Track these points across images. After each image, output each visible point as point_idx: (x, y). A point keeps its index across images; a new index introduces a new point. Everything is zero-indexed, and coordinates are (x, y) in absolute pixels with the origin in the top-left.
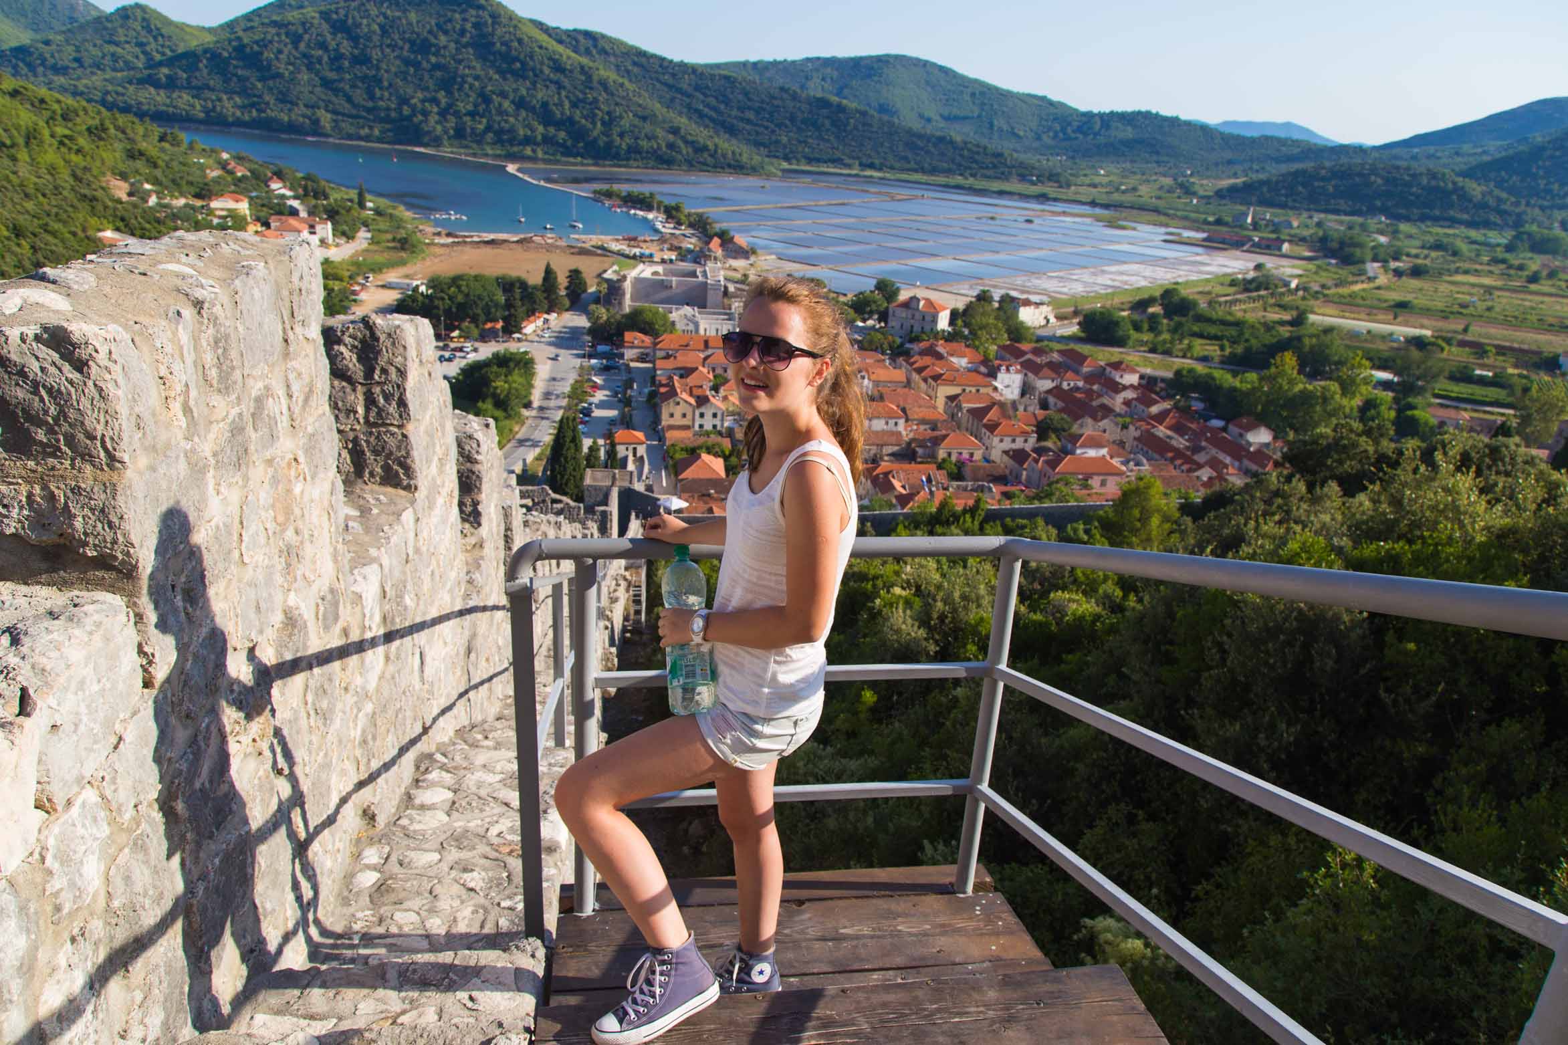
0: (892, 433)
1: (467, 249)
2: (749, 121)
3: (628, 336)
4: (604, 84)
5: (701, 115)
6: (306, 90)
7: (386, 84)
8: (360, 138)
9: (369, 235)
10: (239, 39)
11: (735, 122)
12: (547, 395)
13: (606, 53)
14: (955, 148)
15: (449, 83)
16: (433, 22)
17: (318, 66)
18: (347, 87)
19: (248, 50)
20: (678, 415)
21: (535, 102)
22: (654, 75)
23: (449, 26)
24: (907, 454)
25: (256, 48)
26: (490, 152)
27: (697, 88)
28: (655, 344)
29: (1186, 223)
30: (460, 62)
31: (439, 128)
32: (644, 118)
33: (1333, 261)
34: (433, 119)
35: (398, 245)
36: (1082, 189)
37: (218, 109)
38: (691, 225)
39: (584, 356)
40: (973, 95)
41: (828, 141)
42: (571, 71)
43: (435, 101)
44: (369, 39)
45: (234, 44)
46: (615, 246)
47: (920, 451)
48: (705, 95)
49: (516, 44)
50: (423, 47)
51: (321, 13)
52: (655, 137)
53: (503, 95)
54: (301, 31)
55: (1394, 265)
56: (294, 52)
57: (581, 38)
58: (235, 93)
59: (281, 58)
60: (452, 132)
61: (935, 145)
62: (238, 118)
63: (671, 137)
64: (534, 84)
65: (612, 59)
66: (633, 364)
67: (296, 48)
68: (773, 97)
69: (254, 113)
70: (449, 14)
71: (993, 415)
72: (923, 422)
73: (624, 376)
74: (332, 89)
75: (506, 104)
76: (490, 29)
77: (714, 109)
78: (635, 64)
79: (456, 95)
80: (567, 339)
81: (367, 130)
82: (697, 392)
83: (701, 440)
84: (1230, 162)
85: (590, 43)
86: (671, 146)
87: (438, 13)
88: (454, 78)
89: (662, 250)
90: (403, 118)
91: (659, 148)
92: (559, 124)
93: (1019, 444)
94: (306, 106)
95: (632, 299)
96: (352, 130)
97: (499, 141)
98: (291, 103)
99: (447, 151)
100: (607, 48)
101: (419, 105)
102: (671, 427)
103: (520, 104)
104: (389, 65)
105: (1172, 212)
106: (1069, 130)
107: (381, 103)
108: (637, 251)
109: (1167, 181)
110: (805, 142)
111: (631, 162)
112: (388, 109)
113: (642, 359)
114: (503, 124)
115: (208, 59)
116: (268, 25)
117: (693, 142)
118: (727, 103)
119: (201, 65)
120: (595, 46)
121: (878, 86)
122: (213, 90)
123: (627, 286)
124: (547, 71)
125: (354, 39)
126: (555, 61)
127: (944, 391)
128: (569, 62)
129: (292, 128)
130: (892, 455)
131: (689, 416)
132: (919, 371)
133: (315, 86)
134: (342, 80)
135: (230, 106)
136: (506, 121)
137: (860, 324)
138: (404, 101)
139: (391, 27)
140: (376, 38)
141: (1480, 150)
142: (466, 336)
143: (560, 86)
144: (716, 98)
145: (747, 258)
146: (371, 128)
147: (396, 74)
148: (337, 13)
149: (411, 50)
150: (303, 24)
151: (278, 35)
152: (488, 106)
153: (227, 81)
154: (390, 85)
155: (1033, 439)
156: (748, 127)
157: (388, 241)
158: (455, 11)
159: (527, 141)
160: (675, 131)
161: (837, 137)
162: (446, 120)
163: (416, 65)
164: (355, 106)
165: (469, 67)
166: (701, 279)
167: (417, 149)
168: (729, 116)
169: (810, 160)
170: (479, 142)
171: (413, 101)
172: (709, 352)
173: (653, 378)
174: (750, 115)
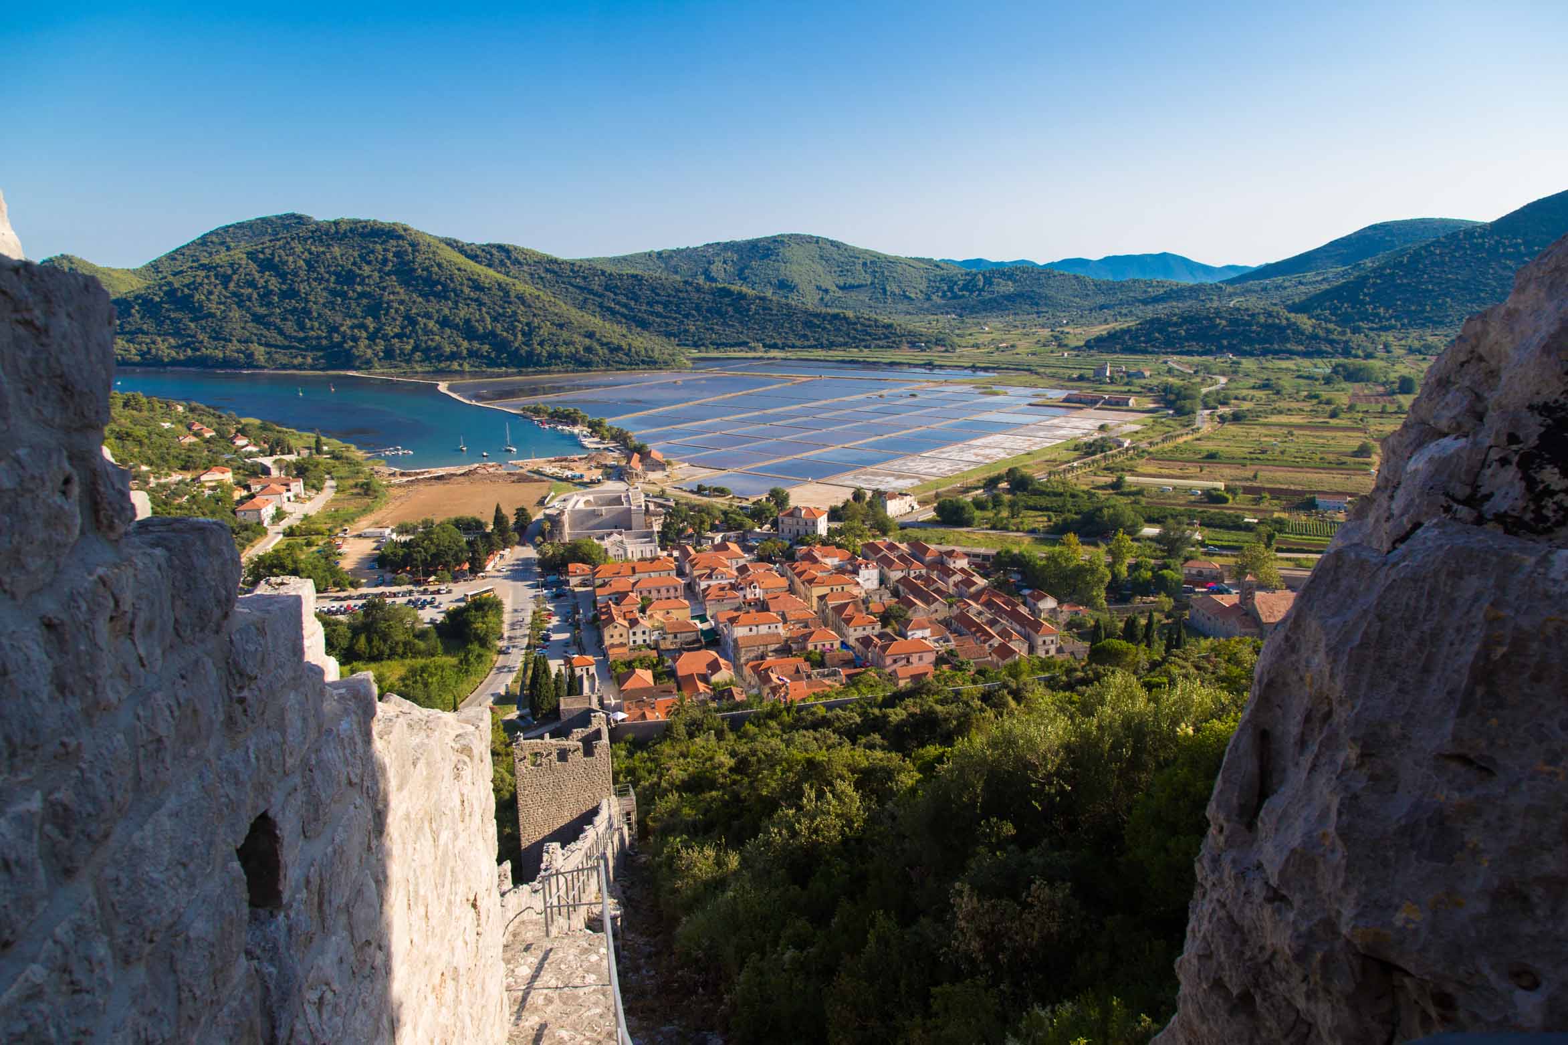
0: (774, 635)
1: (422, 487)
2: (658, 315)
3: (571, 567)
4: (521, 298)
5: (613, 312)
6: (238, 326)
7: (315, 314)
8: (295, 367)
9: (333, 483)
10: (170, 284)
11: (645, 316)
12: (513, 626)
13: (520, 263)
14: (848, 324)
15: (376, 308)
16: (356, 254)
17: (248, 303)
18: (278, 321)
19: (179, 294)
20: (616, 636)
21: (457, 320)
22: (566, 280)
23: (372, 257)
24: (785, 650)
25: (186, 291)
26: (419, 370)
27: (607, 288)
28: (595, 574)
29: (1054, 382)
30: (384, 289)
31: (369, 352)
32: (561, 326)
33: (1171, 412)
34: (363, 343)
35: (361, 491)
36: (965, 351)
37: (154, 351)
38: (613, 438)
39: (538, 587)
40: (865, 264)
41: (733, 326)
42: (489, 289)
43: (363, 327)
44: (296, 275)
45: (165, 288)
46: (549, 469)
47: (794, 646)
48: (616, 294)
49: (436, 269)
50: (348, 278)
51: (248, 253)
52: (573, 343)
53: (428, 316)
54: (230, 272)
55: (1222, 410)
56: (224, 292)
57: (494, 251)
58: (170, 334)
59: (213, 300)
60: (382, 354)
61: (830, 323)
62: (173, 358)
63: (587, 341)
64: (456, 303)
65: (526, 268)
66: (577, 589)
67: (226, 288)
68: (678, 291)
69: (189, 352)
70: (371, 246)
71: (849, 610)
72: (798, 621)
73: (571, 601)
74: (261, 324)
75: (431, 324)
76: (411, 257)
77: (625, 306)
78: (547, 270)
79: (384, 321)
80: (520, 572)
81: (300, 359)
82: (629, 616)
83: (636, 654)
84: (1102, 307)
85: (503, 256)
86: (588, 349)
87: (360, 246)
88: (381, 304)
89: (589, 469)
90: (333, 345)
91: (577, 352)
92: (482, 339)
93: (869, 631)
94: (239, 341)
95: (571, 527)
96: (285, 360)
97: (427, 358)
98: (225, 340)
99: (379, 372)
100: (521, 259)
101: (348, 332)
102: (612, 646)
103: (444, 323)
104: (319, 295)
105: (1042, 370)
106: (956, 289)
107: (312, 333)
108: (568, 473)
109: (1046, 332)
110: (712, 329)
111: (552, 368)
112: (319, 338)
113: (583, 584)
114: (430, 343)
115: (139, 305)
116: (197, 268)
117: (607, 344)
118: (636, 299)
119: (133, 311)
120: (509, 258)
121: (776, 264)
122: (147, 333)
123: (566, 518)
124: (467, 290)
125: (282, 276)
126: (474, 281)
127: (817, 591)
128: (488, 281)
129: (227, 363)
130: (775, 651)
131: (625, 635)
132: (799, 575)
133: (246, 322)
134: (272, 314)
135: (165, 348)
136: (432, 340)
137: (758, 530)
138: (334, 329)
139: (317, 262)
140: (302, 273)
141: (1320, 278)
142: (441, 581)
143: (481, 304)
144: (626, 295)
145: (664, 470)
146: (304, 357)
147: (324, 305)
148: (263, 252)
149: (337, 282)
150: (232, 265)
151: (208, 277)
152: (414, 327)
153: (160, 323)
154: (319, 314)
155: (878, 627)
156: (658, 320)
157: (351, 487)
158: (375, 242)
159: (453, 356)
160: (590, 335)
161: (741, 323)
162: (376, 344)
163: (344, 295)
164: (286, 337)
165: (393, 293)
166: (626, 505)
167: (350, 373)
168: (640, 311)
169: (717, 346)
170: (408, 361)
171: (342, 329)
172: (637, 576)
173: (595, 602)
174: (659, 308)
